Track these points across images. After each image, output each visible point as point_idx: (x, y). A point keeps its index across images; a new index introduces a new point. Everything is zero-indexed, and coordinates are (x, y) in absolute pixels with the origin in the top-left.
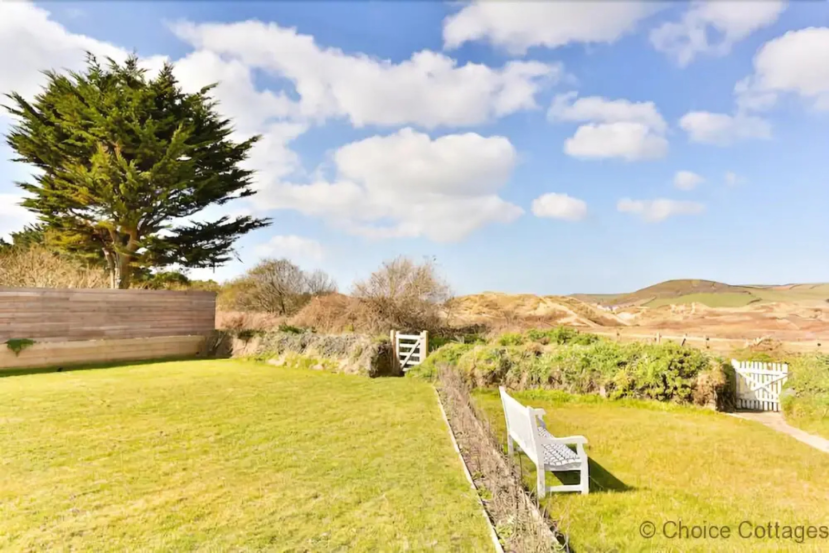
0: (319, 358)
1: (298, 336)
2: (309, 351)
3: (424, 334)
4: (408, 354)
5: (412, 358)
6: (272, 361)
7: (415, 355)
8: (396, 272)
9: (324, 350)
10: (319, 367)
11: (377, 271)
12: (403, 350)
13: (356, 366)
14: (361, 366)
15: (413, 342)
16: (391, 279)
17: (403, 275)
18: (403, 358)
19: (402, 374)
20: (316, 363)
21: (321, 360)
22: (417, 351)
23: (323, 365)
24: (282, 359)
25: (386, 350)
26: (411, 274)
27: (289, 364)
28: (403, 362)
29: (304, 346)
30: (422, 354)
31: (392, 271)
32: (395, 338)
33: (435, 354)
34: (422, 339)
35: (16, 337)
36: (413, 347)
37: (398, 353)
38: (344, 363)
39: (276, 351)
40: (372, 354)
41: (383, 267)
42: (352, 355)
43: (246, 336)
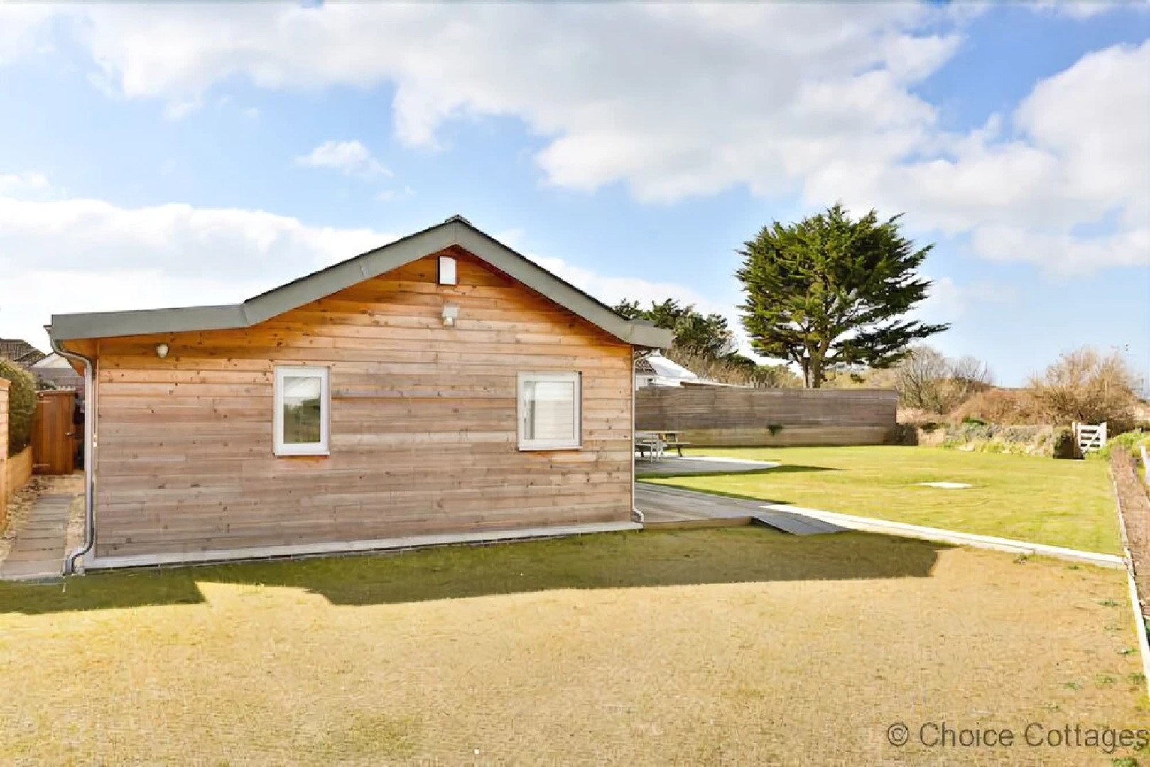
0: (1006, 444)
1: (984, 427)
2: (997, 439)
3: (1104, 425)
4: (1089, 443)
5: (1092, 446)
6: (962, 448)
7: (1096, 443)
8: (1076, 365)
9: (1010, 438)
10: (1007, 451)
11: (1053, 363)
12: (1083, 438)
13: (1041, 451)
14: (1045, 451)
15: (1094, 432)
16: (1071, 372)
17: (1086, 368)
18: (1084, 445)
19: (1082, 458)
20: (1004, 449)
21: (1008, 446)
22: (1098, 439)
23: (1011, 450)
24: (970, 446)
25: (1068, 438)
26: (1095, 367)
27: (978, 450)
28: (1084, 449)
29: (991, 435)
30: (1102, 443)
31: (1073, 363)
32: (1076, 430)
33: (1114, 440)
34: (1102, 429)
35: (774, 423)
36: (1094, 436)
37: (1080, 442)
38: (1029, 448)
39: (963, 439)
40: (1055, 441)
41: (1062, 361)
42: (1037, 442)
43: (929, 427)
